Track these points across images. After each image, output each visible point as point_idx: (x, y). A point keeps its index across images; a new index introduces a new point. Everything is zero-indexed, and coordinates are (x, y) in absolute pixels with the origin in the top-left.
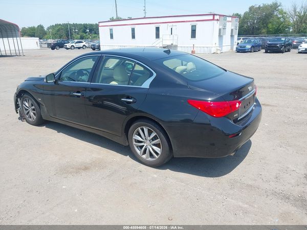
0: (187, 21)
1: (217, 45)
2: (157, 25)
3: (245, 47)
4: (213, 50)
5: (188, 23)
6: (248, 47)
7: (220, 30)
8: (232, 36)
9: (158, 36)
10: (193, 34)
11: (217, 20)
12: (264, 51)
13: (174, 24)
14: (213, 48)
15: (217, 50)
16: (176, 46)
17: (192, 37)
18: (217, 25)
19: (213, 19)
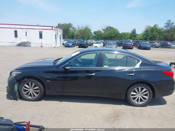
0: (36, 29)
1: (55, 43)
2: (16, 30)
3: (69, 45)
4: (54, 46)
5: (37, 30)
6: (71, 44)
7: (55, 35)
8: (60, 38)
9: (16, 36)
10: (41, 36)
11: (54, 30)
12: (78, 46)
13: (27, 30)
14: (53, 45)
15: (56, 45)
16: (30, 43)
17: (40, 38)
18: (54, 33)
19: (52, 29)
